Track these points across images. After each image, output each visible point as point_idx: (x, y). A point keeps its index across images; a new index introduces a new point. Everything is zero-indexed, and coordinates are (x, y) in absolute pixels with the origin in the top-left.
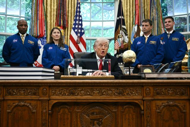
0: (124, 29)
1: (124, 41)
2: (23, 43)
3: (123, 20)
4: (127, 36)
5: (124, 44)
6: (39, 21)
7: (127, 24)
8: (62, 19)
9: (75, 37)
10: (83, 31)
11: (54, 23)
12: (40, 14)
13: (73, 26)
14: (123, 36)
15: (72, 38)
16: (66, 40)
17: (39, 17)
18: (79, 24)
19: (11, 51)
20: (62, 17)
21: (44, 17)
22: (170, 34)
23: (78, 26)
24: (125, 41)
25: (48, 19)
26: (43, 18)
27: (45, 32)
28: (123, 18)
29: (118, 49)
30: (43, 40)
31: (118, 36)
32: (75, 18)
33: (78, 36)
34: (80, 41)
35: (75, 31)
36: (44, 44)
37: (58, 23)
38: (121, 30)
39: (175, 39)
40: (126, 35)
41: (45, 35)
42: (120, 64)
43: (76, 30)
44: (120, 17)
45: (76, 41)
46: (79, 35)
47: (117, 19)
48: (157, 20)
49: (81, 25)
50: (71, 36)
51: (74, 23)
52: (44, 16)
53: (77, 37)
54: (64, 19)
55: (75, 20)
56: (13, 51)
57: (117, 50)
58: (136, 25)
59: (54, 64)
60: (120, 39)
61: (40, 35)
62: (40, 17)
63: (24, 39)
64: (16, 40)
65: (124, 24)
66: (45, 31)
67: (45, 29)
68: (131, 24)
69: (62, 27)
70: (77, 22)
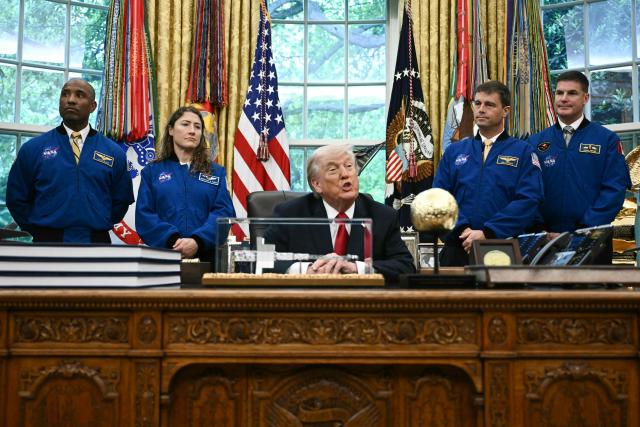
0: (419, 111)
1: (417, 154)
2: (77, 160)
3: (417, 82)
4: (429, 137)
5: (420, 163)
6: (129, 84)
7: (429, 95)
8: (208, 79)
9: (254, 140)
10: (279, 119)
11: (183, 91)
12: (134, 60)
13: (247, 103)
14: (415, 136)
15: (241, 142)
16: (220, 150)
17: (132, 72)
18: (266, 96)
19: (37, 188)
20: (208, 70)
21: (146, 71)
22: (573, 131)
23: (263, 103)
24: (421, 153)
25: (163, 77)
26: (144, 74)
27: (151, 122)
28: (416, 75)
29: (399, 180)
30: (143, 150)
31: (400, 136)
32: (252, 76)
33: (263, 137)
34: (270, 151)
35: (251, 120)
36: (145, 161)
37: (194, 93)
38: (408, 114)
39: (590, 148)
40: (426, 132)
41: (149, 132)
42: (406, 229)
43: (256, 116)
44: (406, 72)
45: (256, 153)
46: (266, 131)
47: (395, 78)
48: (529, 84)
49: (275, 97)
50: (239, 136)
51: (250, 90)
52: (149, 69)
53: (258, 137)
54: (216, 77)
55: (254, 82)
56: (43, 189)
57: (395, 183)
58: (461, 98)
59: (176, 230)
60: (407, 146)
61: (135, 131)
62: (135, 71)
63: (81, 146)
64: (53, 149)
65: (419, 97)
66: (151, 118)
67: (151, 112)
68: (443, 95)
69: (208, 106)
70: (260, 88)
